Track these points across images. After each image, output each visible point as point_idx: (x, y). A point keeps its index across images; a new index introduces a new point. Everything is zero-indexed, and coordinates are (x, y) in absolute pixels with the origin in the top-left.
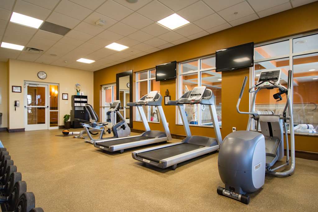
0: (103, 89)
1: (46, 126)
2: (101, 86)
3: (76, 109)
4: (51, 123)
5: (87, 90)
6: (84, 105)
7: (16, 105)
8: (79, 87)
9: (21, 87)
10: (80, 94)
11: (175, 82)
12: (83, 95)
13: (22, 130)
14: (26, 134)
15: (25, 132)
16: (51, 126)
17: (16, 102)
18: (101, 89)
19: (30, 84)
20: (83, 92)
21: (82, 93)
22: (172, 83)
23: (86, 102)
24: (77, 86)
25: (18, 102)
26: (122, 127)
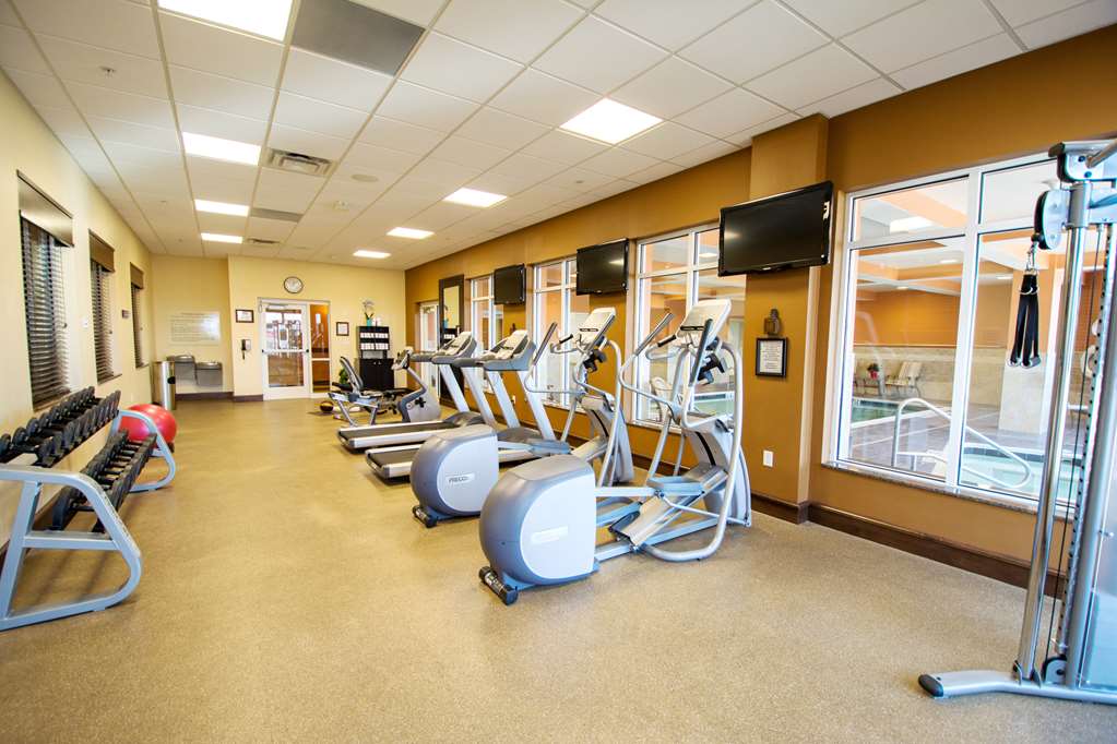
0: (422, 311)
1: (306, 391)
2: (419, 304)
3: (367, 356)
4: (315, 383)
5: (390, 314)
6: (382, 346)
7: (244, 349)
8: (372, 308)
9: (252, 311)
10: (374, 324)
11: (525, 309)
12: (379, 325)
13: (258, 399)
14: (266, 407)
15: (266, 404)
16: (315, 390)
17: (244, 342)
18: (418, 311)
19: (271, 304)
20: (378, 319)
21: (377, 321)
22: (519, 311)
23: (386, 341)
24: (366, 304)
25: (247, 343)
26: (417, 403)
